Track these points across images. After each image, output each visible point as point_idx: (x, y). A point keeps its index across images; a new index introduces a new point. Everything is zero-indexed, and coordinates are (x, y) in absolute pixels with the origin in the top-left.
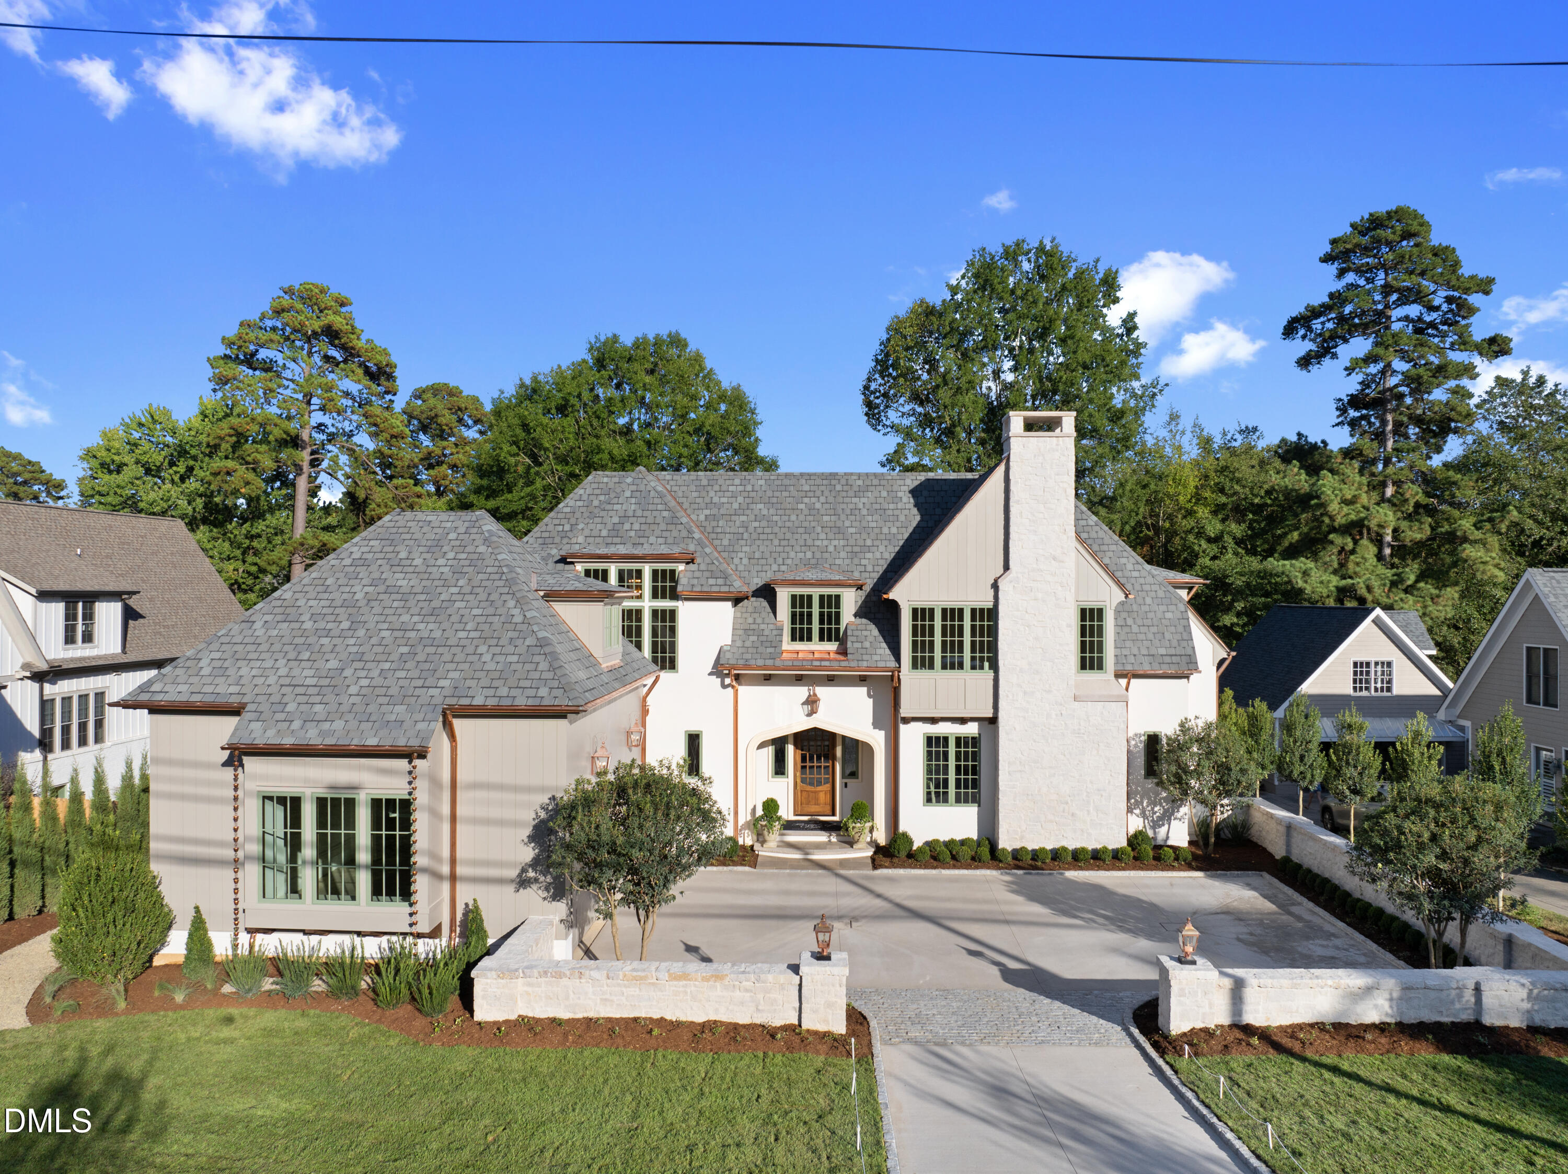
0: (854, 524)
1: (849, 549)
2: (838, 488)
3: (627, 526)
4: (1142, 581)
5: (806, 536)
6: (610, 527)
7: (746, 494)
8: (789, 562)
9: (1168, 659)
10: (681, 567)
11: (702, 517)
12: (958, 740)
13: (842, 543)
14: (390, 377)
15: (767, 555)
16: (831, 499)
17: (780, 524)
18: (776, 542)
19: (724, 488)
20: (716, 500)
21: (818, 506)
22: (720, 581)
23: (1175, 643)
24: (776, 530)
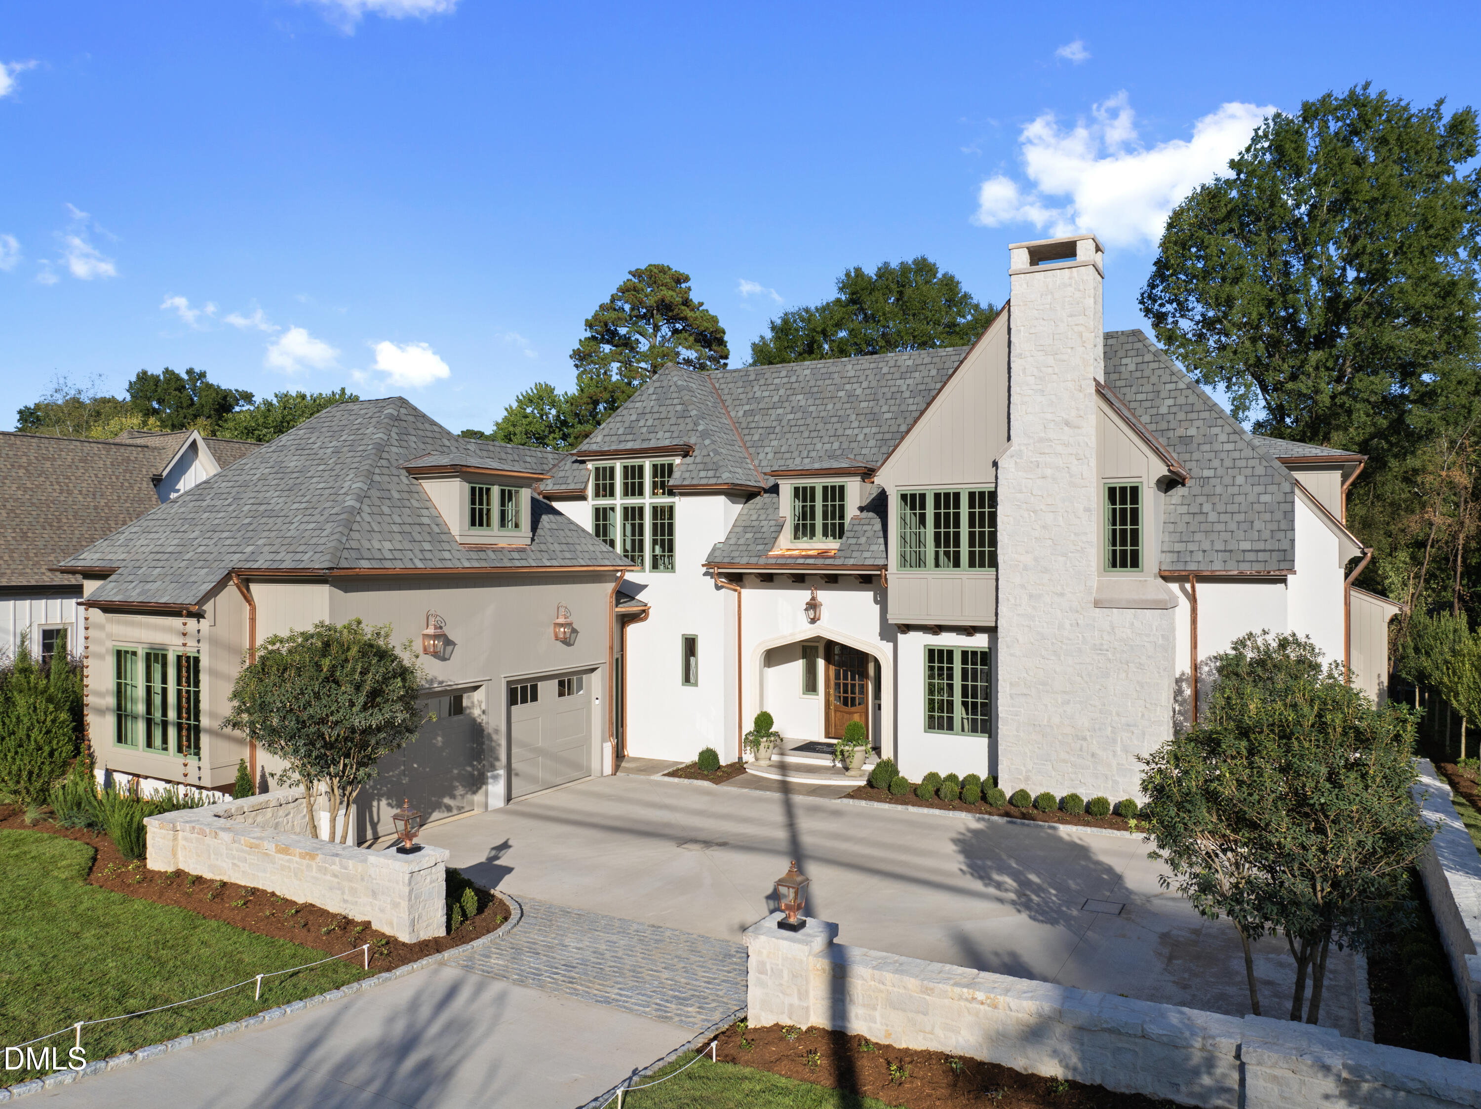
0: (892, 408)
1: (880, 436)
2: (885, 370)
3: (642, 423)
4: (1236, 455)
5: (838, 426)
6: (627, 425)
7: (788, 386)
8: (813, 454)
9: (1251, 556)
10: (678, 461)
11: (741, 413)
12: (965, 654)
13: (874, 430)
14: (721, 342)
15: (793, 448)
16: (874, 384)
17: (814, 415)
18: (806, 434)
19: (769, 382)
20: (758, 394)
21: (859, 392)
22: (711, 473)
23: (1266, 534)
24: (809, 421)
